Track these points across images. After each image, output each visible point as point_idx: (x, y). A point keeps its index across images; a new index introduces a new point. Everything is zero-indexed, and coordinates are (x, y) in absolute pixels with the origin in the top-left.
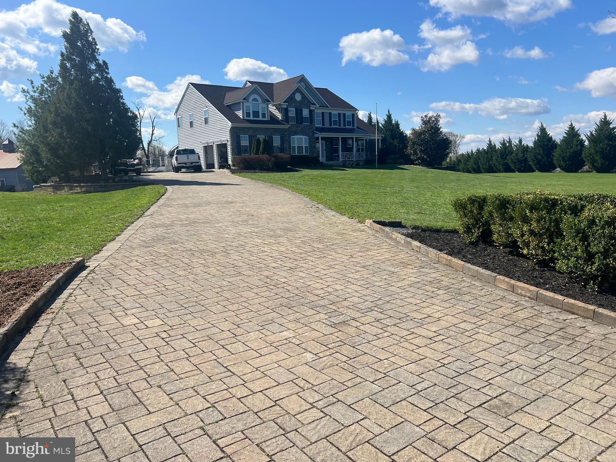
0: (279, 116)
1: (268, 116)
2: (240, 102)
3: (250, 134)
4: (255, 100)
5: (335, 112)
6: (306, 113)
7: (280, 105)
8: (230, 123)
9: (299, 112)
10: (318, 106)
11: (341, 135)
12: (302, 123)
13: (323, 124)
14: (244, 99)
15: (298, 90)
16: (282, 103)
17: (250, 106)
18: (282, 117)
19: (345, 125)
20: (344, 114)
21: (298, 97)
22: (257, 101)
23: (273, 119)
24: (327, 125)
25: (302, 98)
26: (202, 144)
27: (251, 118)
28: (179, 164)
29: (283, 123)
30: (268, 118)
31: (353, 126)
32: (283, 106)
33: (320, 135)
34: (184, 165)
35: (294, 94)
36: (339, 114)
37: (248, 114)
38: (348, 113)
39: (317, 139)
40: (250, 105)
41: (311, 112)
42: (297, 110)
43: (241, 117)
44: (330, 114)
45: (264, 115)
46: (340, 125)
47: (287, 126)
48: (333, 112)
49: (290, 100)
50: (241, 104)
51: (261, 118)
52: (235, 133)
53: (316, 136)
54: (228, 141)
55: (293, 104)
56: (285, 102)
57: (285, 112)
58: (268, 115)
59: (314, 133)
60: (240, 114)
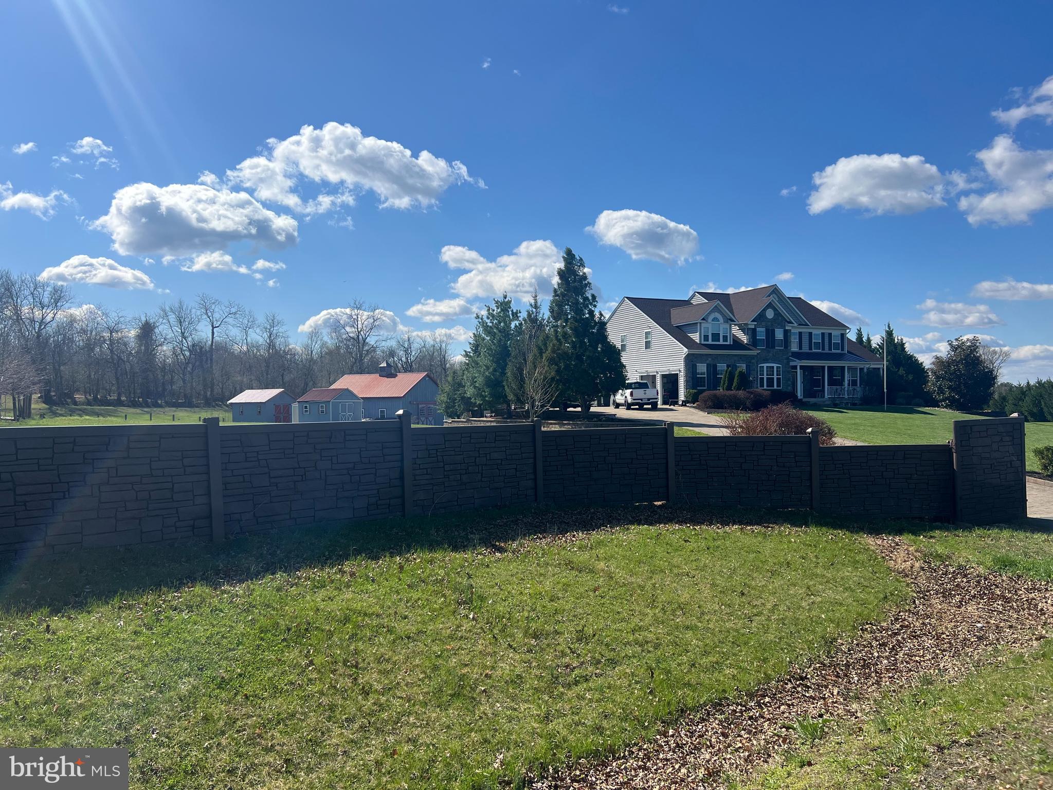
0: (744, 339)
1: (730, 340)
2: (697, 323)
3: (708, 362)
4: (715, 319)
5: (817, 332)
6: (779, 334)
7: (746, 324)
8: (685, 350)
9: (770, 333)
10: (796, 325)
11: (827, 364)
12: (773, 347)
13: (800, 348)
14: (703, 319)
15: (770, 305)
16: (749, 323)
17: (710, 328)
18: (749, 340)
19: (830, 349)
20: (830, 334)
21: (770, 314)
22: (719, 321)
23: (737, 344)
24: (805, 349)
25: (775, 314)
26: (639, 373)
27: (710, 342)
28: (634, 400)
29: (751, 347)
30: (730, 342)
31: (843, 349)
32: (750, 327)
33: (799, 363)
34: (640, 401)
35: (765, 310)
36: (823, 334)
37: (706, 338)
38: (836, 333)
39: (795, 367)
40: (710, 326)
41: (786, 333)
42: (767, 331)
43: (698, 341)
44: (810, 334)
45: (725, 338)
46: (823, 349)
47: (754, 352)
48: (814, 332)
49: (761, 318)
50: (699, 325)
51: (721, 342)
52: (690, 361)
53: (792, 364)
54: (680, 371)
55: (763, 324)
56: (753, 321)
57: (752, 333)
58: (730, 337)
59: (788, 360)
60: (696, 337)
